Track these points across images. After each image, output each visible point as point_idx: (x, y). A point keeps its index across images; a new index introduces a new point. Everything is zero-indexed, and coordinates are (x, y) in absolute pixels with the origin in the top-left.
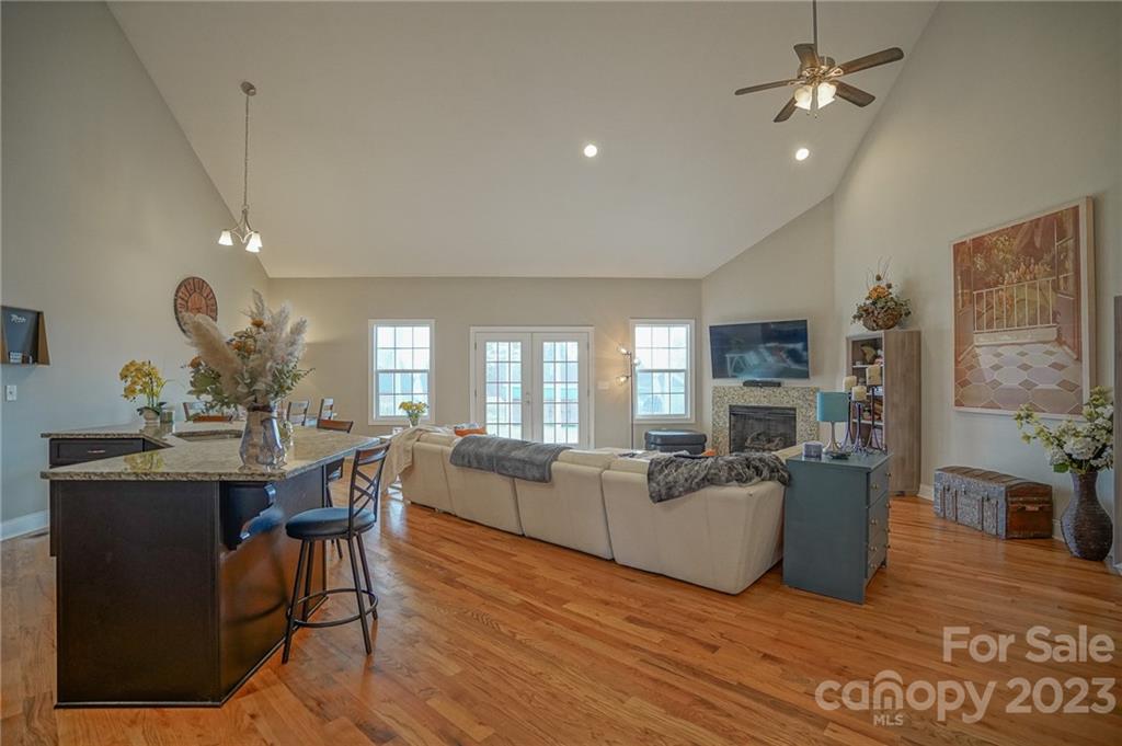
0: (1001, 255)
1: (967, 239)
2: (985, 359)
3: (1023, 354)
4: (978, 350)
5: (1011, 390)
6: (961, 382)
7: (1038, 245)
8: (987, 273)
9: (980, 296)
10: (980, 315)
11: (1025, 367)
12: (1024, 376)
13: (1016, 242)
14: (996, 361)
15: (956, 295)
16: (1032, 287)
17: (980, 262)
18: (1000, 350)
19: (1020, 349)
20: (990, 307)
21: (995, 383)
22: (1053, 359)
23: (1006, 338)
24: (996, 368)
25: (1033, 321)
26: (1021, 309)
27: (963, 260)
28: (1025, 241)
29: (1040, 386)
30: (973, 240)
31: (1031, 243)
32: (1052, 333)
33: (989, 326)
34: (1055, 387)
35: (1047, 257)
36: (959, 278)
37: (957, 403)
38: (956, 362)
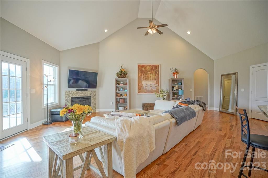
0: (147, 69)
1: (141, 64)
2: (144, 85)
3: (151, 85)
4: (143, 84)
5: (149, 90)
6: (139, 89)
7: (153, 69)
8: (145, 71)
9: (143, 75)
10: (143, 78)
11: (151, 87)
12: (151, 88)
13: (150, 67)
14: (146, 85)
15: (138, 74)
16: (152, 75)
17: (143, 69)
18: (147, 84)
19: (150, 84)
20: (145, 77)
21: (146, 89)
22: (155, 86)
23: (148, 82)
24: (146, 87)
25: (152, 80)
26: (151, 78)
27: (140, 68)
28: (151, 68)
29: (154, 89)
31: (152, 68)
32: (155, 82)
33: (145, 80)
34: (155, 89)
35: (155, 71)
36: (139, 71)
37: (139, 93)
38: (138, 85)
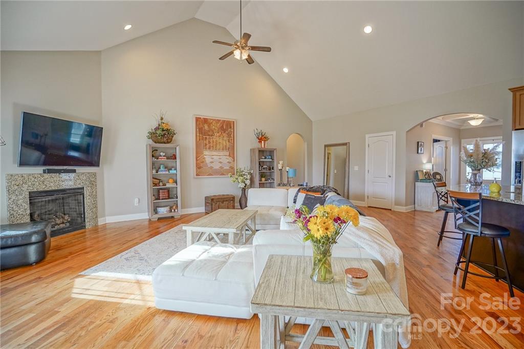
0: (214, 127)
1: (202, 117)
2: (208, 160)
3: (220, 159)
4: (205, 156)
5: (216, 169)
6: (198, 167)
7: (225, 128)
8: (209, 131)
9: (206, 138)
10: (206, 145)
11: (221, 162)
12: (220, 165)
13: (218, 125)
14: (212, 160)
15: (196, 136)
16: (223, 139)
17: (206, 127)
18: (213, 157)
19: (219, 157)
20: (209, 143)
21: (212, 167)
22: (228, 161)
23: (215, 153)
24: (212, 162)
25: (223, 149)
26: (220, 145)
27: (199, 124)
28: (221, 125)
29: (225, 168)
30: (204, 118)
31: (223, 126)
32: (228, 154)
33: (209, 148)
34: (228, 168)
35: (227, 132)
36: (198, 130)
37: (197, 175)
38: (197, 160)
